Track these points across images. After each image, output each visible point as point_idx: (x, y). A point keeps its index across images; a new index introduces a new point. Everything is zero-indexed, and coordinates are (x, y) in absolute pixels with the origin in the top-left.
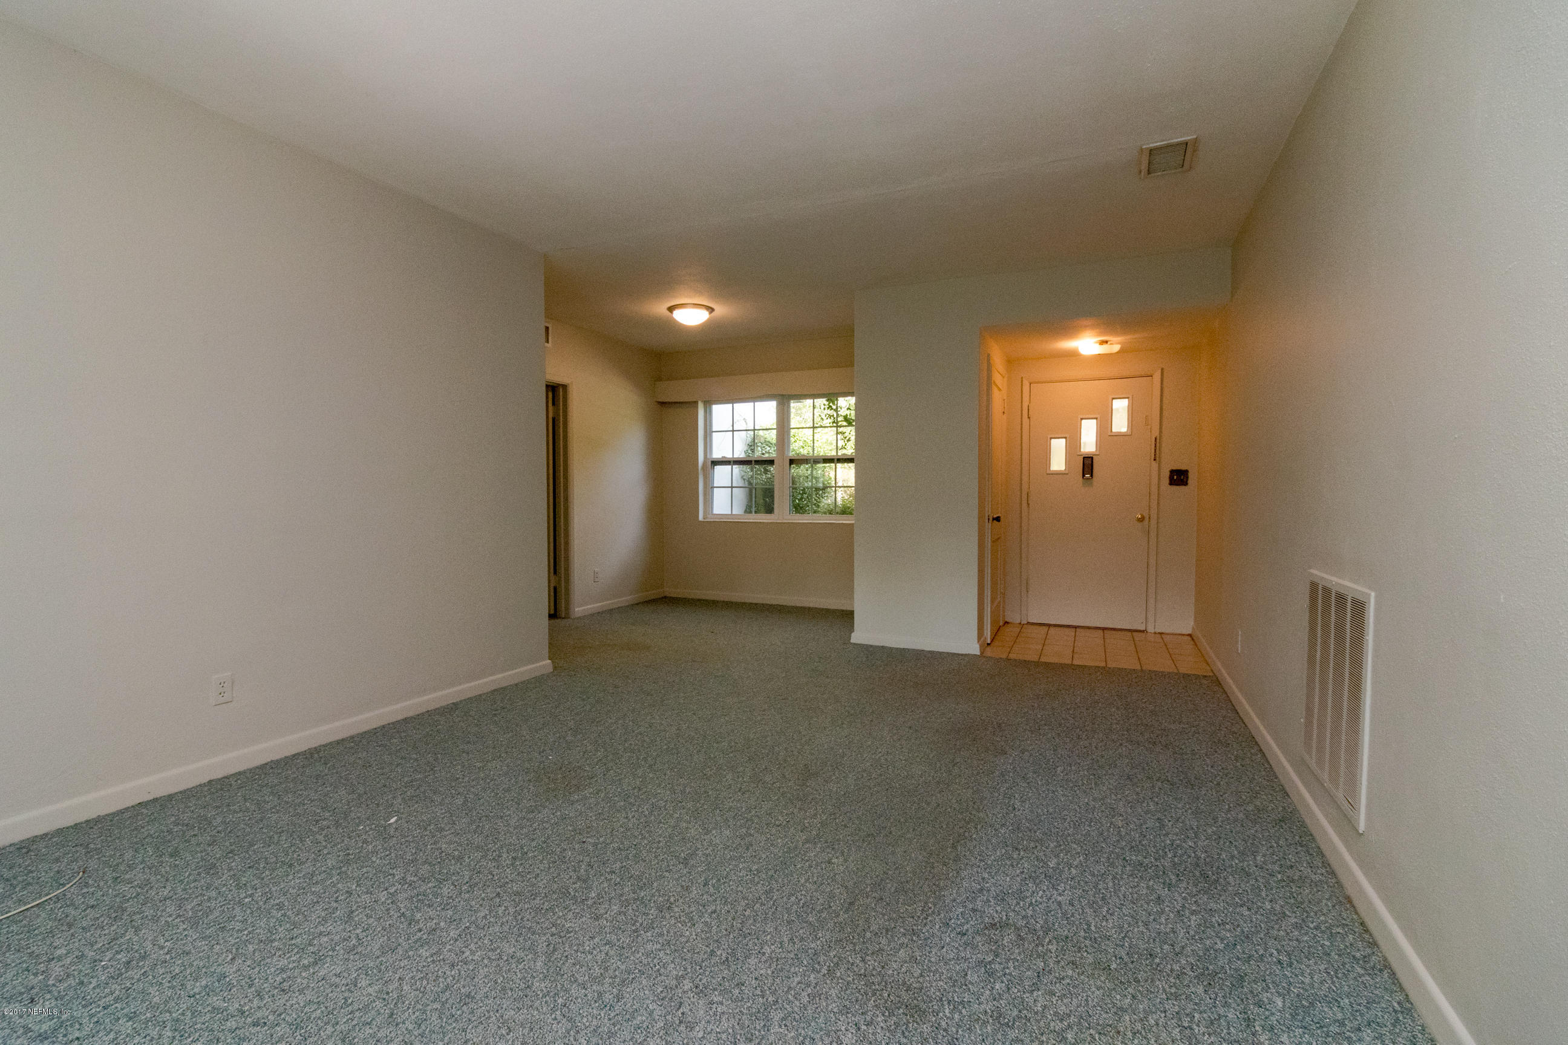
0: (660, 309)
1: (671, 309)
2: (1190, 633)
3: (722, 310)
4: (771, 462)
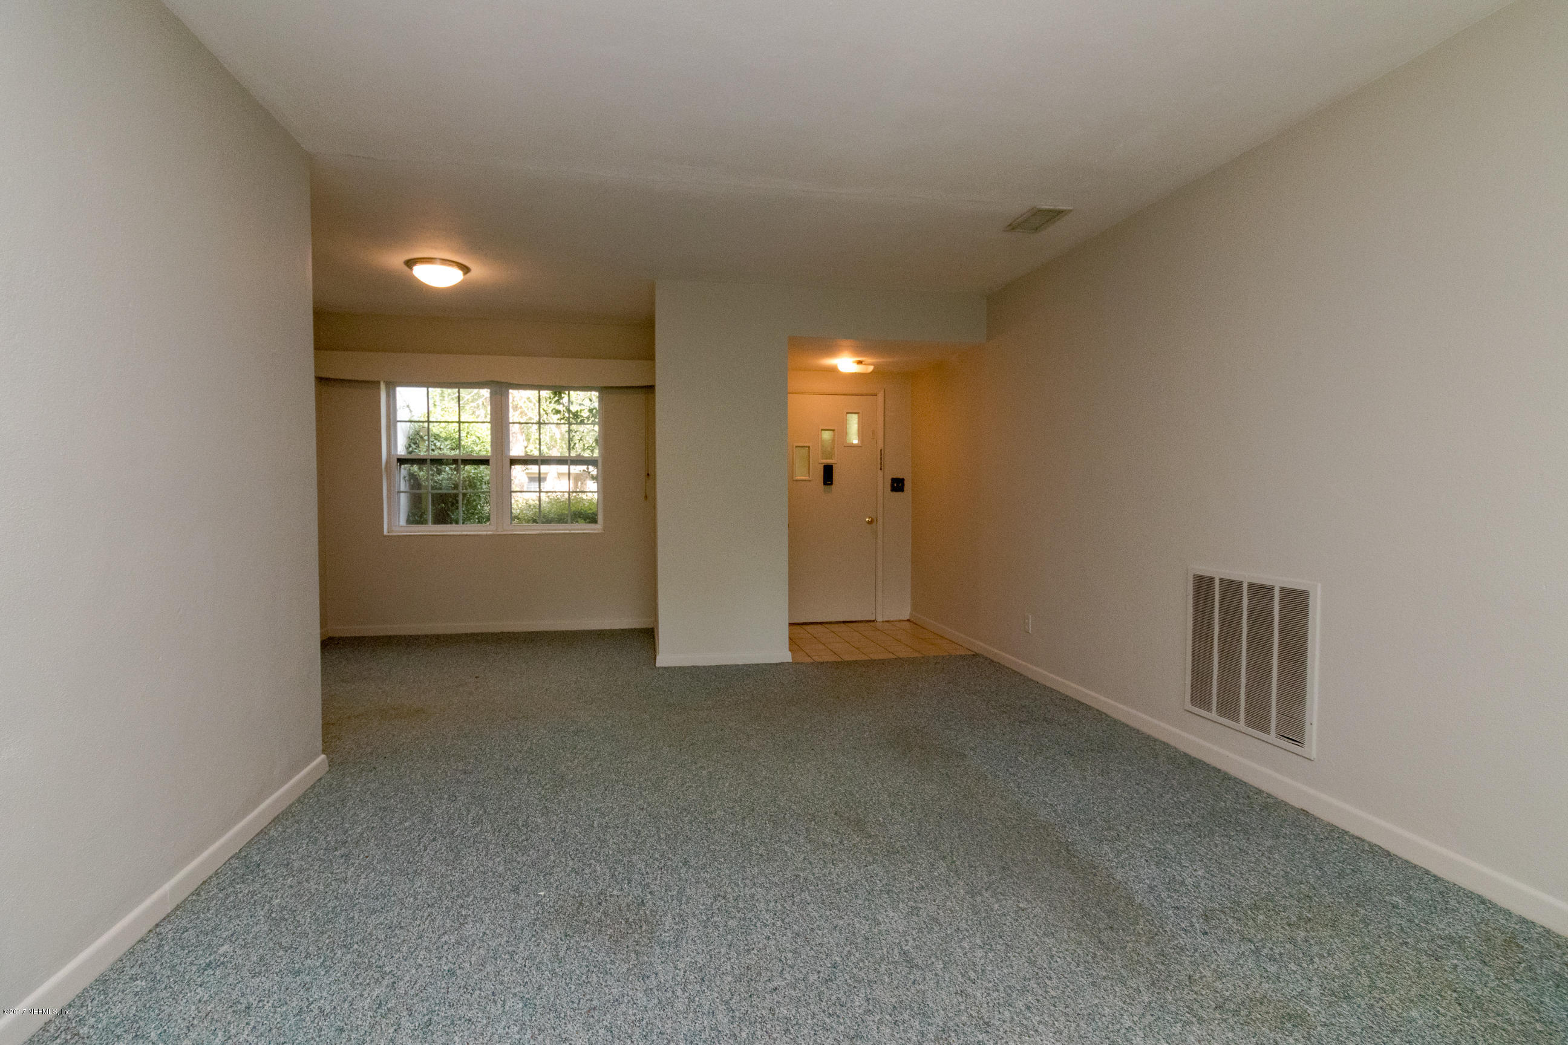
0: (394, 260)
1: (410, 263)
2: (908, 618)
3: (480, 271)
4: (485, 462)
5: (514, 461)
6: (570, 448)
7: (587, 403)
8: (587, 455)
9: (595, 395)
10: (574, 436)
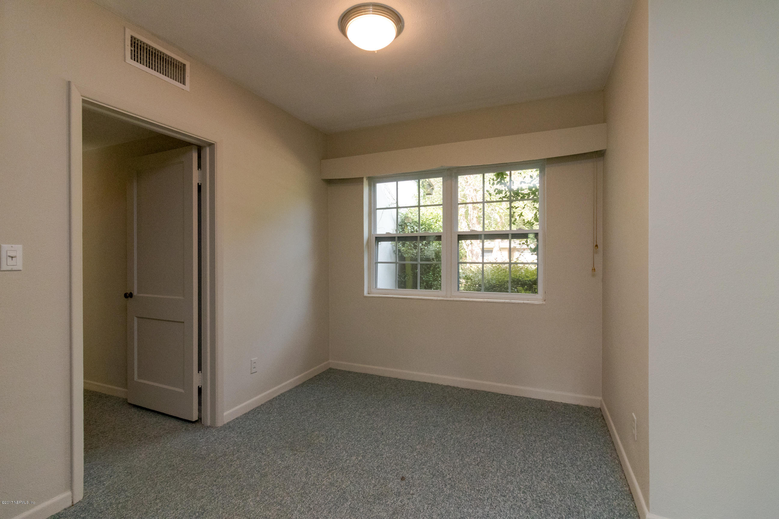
4: (439, 238)
5: (462, 237)
6: (511, 223)
7: (528, 179)
8: (527, 229)
9: (535, 173)
10: (514, 213)
